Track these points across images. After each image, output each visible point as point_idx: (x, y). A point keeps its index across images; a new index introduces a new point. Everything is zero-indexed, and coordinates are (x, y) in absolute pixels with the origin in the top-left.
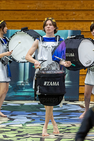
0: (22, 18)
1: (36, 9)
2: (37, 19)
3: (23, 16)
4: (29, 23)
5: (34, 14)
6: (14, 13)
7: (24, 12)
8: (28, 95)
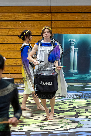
0: (72, 26)
1: (82, 19)
2: (82, 27)
3: (73, 25)
4: (77, 29)
5: (81, 23)
6: (67, 22)
7: (74, 22)
8: (76, 79)
